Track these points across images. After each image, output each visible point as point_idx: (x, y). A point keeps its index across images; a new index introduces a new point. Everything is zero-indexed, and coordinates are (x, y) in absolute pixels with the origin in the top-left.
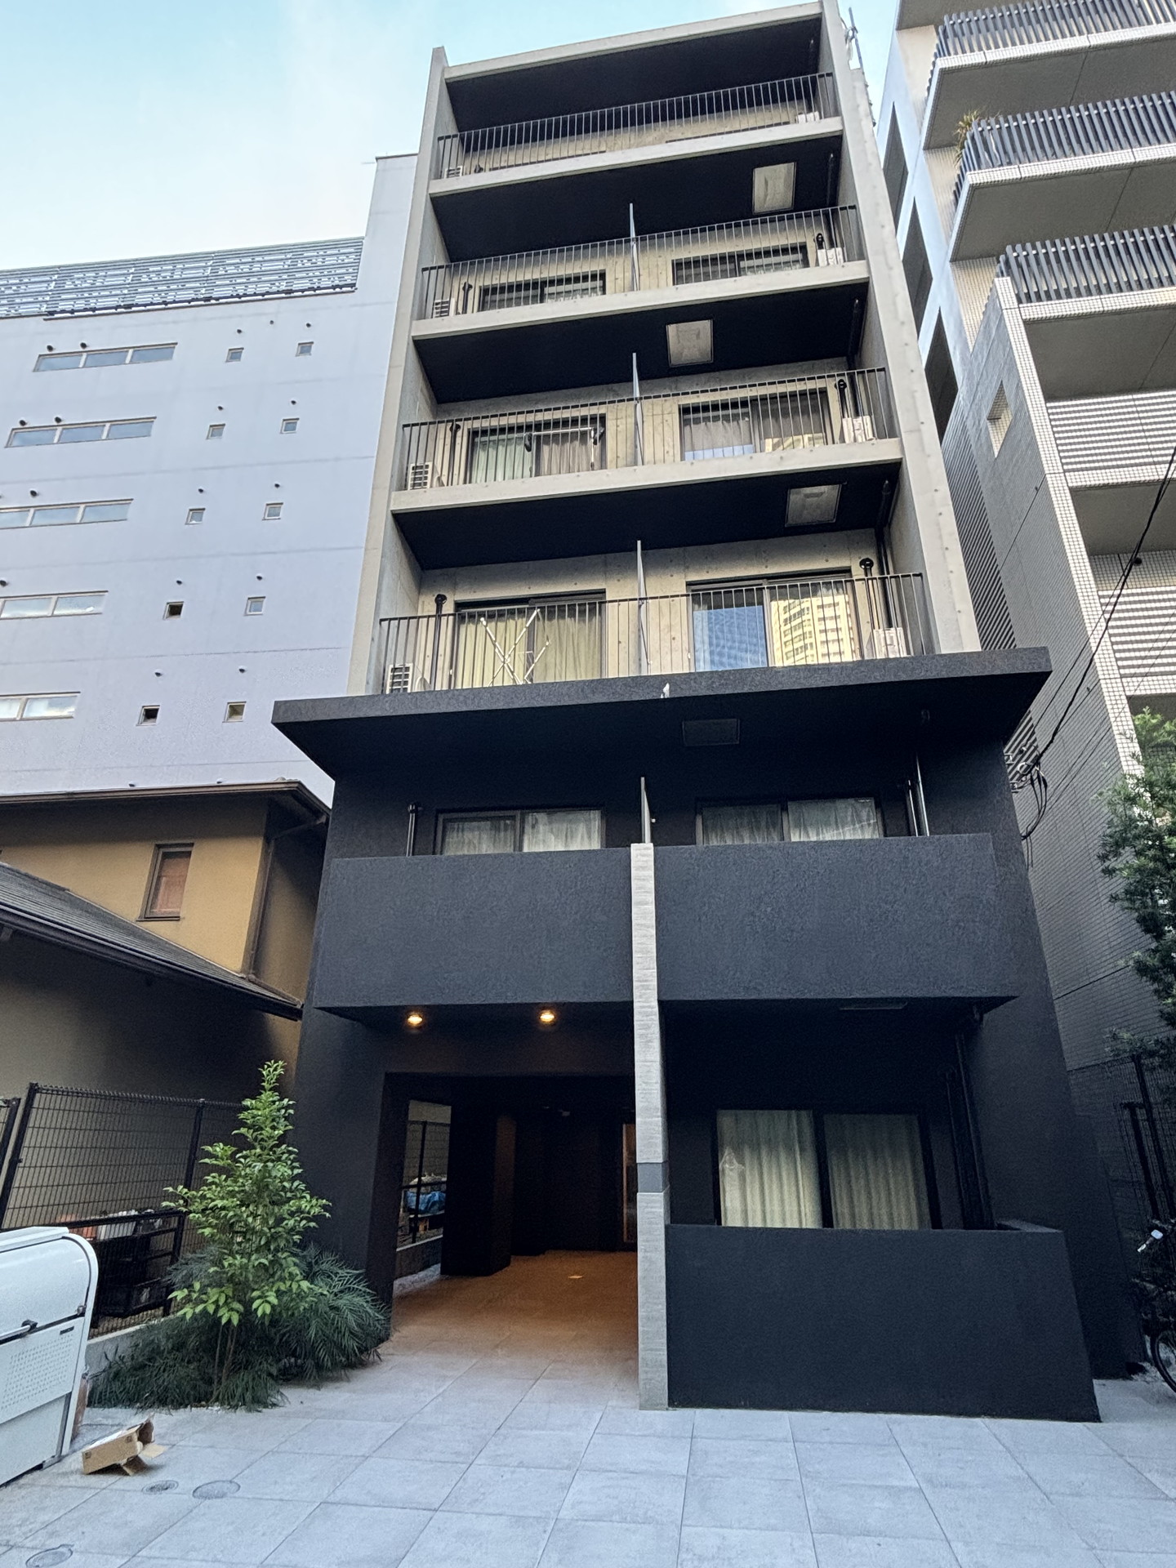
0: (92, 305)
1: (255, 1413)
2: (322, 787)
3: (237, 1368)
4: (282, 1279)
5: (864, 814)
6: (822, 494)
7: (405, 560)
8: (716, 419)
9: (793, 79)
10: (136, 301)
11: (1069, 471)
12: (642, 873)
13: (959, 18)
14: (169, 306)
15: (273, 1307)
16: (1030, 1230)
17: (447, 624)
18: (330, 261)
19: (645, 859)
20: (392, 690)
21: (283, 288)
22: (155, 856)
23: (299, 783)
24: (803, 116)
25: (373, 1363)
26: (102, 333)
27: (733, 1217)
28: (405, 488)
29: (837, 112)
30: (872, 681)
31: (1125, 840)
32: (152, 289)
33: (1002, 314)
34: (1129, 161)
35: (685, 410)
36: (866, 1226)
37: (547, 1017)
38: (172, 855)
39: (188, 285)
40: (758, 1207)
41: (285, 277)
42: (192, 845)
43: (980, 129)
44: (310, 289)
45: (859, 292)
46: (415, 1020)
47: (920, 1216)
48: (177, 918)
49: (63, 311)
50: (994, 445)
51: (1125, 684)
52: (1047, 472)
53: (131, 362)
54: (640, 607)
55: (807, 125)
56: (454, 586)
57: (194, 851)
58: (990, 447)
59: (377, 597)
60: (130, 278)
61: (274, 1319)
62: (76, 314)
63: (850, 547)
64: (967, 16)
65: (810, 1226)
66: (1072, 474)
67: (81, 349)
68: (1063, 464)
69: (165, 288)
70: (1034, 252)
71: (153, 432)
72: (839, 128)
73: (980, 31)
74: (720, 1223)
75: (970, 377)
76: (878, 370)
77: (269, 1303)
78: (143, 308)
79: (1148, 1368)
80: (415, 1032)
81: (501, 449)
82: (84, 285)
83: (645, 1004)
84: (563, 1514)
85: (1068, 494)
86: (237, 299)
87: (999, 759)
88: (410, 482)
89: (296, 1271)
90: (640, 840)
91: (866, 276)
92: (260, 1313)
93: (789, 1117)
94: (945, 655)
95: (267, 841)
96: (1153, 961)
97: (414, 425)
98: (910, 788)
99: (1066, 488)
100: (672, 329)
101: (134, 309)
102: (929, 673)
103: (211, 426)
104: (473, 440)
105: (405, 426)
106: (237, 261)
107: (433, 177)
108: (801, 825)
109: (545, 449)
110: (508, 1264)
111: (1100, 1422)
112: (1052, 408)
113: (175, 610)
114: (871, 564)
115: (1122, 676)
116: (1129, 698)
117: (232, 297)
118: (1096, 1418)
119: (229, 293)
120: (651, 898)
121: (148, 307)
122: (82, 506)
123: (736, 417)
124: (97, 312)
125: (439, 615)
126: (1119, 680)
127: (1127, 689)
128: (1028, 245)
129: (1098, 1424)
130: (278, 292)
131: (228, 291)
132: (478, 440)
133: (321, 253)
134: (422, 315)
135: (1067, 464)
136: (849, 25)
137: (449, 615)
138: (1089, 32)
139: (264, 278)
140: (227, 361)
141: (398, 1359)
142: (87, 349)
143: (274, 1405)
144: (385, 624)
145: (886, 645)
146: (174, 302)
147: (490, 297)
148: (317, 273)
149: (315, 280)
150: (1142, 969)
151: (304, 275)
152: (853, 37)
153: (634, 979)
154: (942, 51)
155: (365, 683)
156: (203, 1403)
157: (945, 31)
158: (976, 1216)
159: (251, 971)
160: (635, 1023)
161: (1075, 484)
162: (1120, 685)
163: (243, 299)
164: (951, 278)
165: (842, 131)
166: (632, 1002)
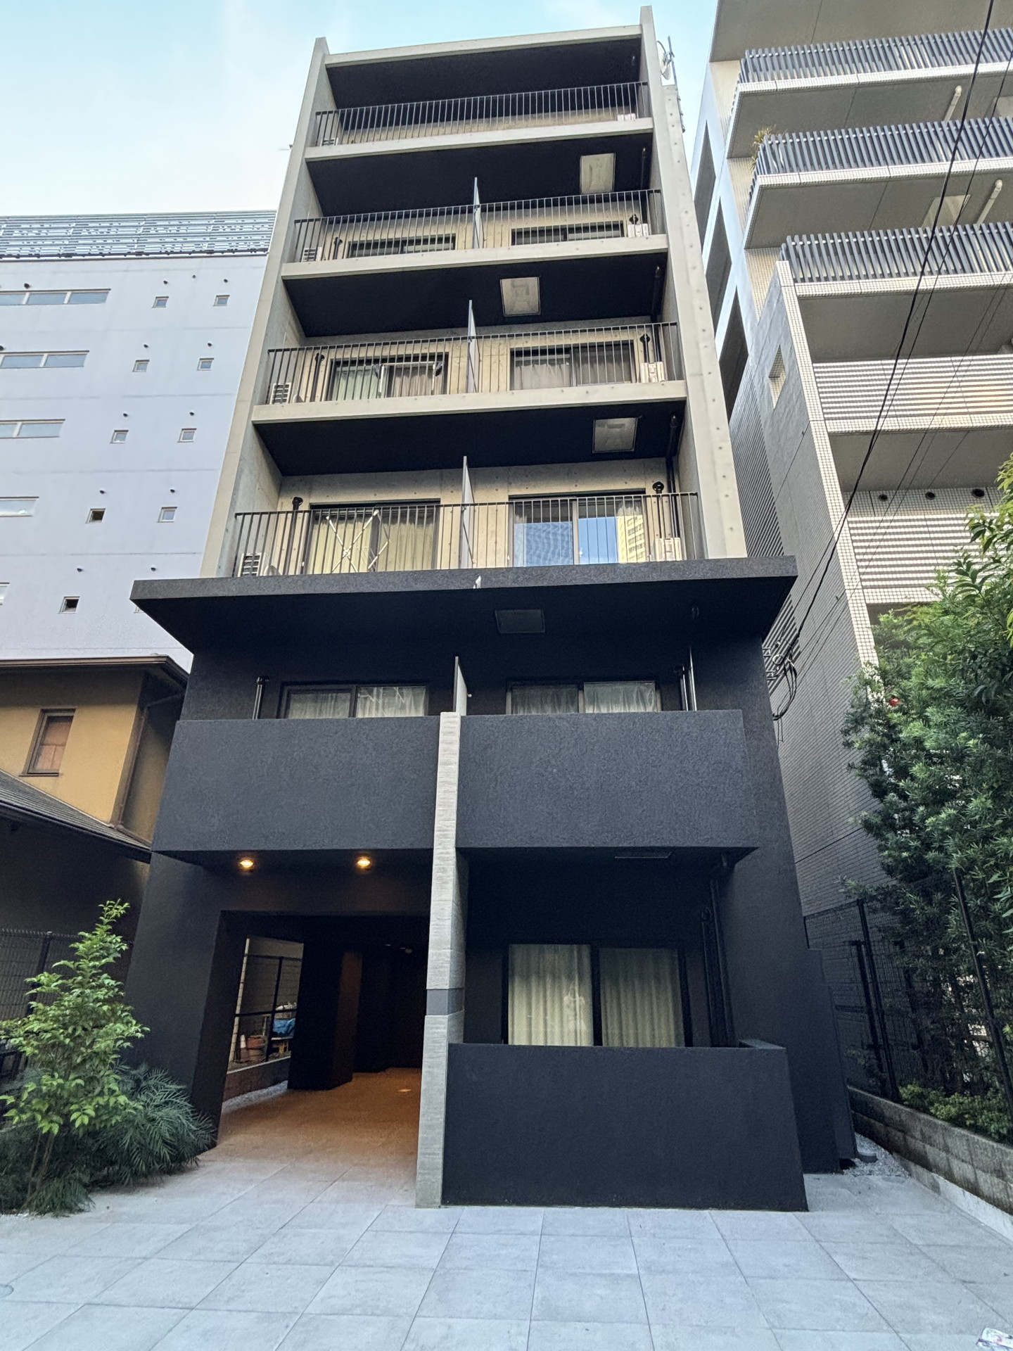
0: (37, 252)
1: (65, 1218)
2: (184, 659)
3: (49, 1177)
4: (101, 1094)
5: (647, 695)
6: (623, 425)
7: (264, 465)
8: (543, 362)
9: (615, 85)
10: (77, 251)
11: (829, 419)
12: (449, 738)
13: (757, 53)
14: (106, 257)
15: (91, 1118)
16: (761, 1048)
17: (302, 520)
18: (247, 228)
19: (451, 725)
20: (242, 575)
21: (205, 248)
22: (41, 720)
23: (168, 657)
24: (622, 116)
25: (191, 1169)
26: (43, 276)
27: (519, 1035)
28: (267, 402)
29: (650, 115)
30: (650, 580)
31: (863, 718)
32: (91, 242)
33: (781, 291)
34: (885, 176)
35: (516, 354)
36: (632, 1044)
37: (364, 863)
38: (55, 720)
39: (122, 241)
40: (541, 1029)
41: (208, 239)
42: (74, 710)
43: (770, 142)
44: (229, 251)
45: (659, 260)
46: (247, 864)
47: (677, 1036)
48: (56, 774)
49: (10, 256)
50: (773, 399)
51: (866, 594)
52: (811, 419)
53: (69, 302)
54: (462, 512)
55: (625, 123)
56: (310, 492)
57: (76, 715)
58: (770, 401)
59: (234, 494)
60: (72, 231)
61: (92, 1132)
62: (21, 259)
63: (644, 473)
64: (763, 52)
65: (584, 1044)
66: (831, 421)
67: (25, 289)
68: (824, 414)
69: (102, 241)
70: (809, 243)
71: (86, 364)
72: (650, 126)
73: (774, 69)
74: (506, 1042)
75: (757, 343)
76: (672, 324)
77: (88, 1115)
78: (82, 257)
79: (857, 1164)
80: (247, 874)
81: (359, 378)
82: (29, 235)
83: (443, 851)
84: (310, 1309)
85: (827, 438)
86: (166, 256)
87: (758, 652)
88: (272, 399)
89: (114, 1086)
90: (451, 708)
91: (665, 247)
92: (77, 1124)
93: (572, 952)
94: (711, 560)
95: (141, 708)
96: (877, 820)
97: (278, 350)
98: (684, 673)
99: (826, 433)
100: (506, 284)
101: (74, 258)
102: (697, 575)
103: (137, 361)
104: (335, 370)
105: (270, 351)
106: (167, 223)
107: (309, 144)
108: (594, 701)
109: (397, 381)
110: (350, 1080)
111: (808, 1211)
112: (817, 367)
113: (98, 515)
114: (662, 487)
115: (863, 588)
116: (869, 606)
117: (161, 253)
118: (805, 1208)
119: (158, 250)
120: (456, 759)
121: (86, 257)
122: (20, 423)
123: (560, 361)
124: (41, 258)
125: (296, 511)
126: (861, 591)
127: (867, 598)
128: (804, 237)
129: (807, 1213)
130: (201, 252)
131: (157, 248)
132: (339, 369)
133: (240, 221)
134: (293, 259)
135: (828, 413)
136: (668, 50)
137: (305, 512)
138: (858, 72)
139: (189, 239)
140: (153, 307)
141: (218, 1165)
142: (29, 289)
143: (81, 1211)
144: (240, 518)
145: (665, 552)
146: (110, 254)
147: (356, 249)
148: (235, 238)
149: (234, 244)
150: (868, 826)
151: (224, 238)
152: (670, 61)
153: (435, 829)
154: (744, 78)
155: (216, 567)
156: (15, 1210)
157: (746, 63)
158: (722, 1035)
159: (120, 822)
160: (434, 867)
161: (833, 430)
162: (862, 594)
163: (171, 255)
164: (745, 262)
165: (653, 129)
166: (431, 850)
